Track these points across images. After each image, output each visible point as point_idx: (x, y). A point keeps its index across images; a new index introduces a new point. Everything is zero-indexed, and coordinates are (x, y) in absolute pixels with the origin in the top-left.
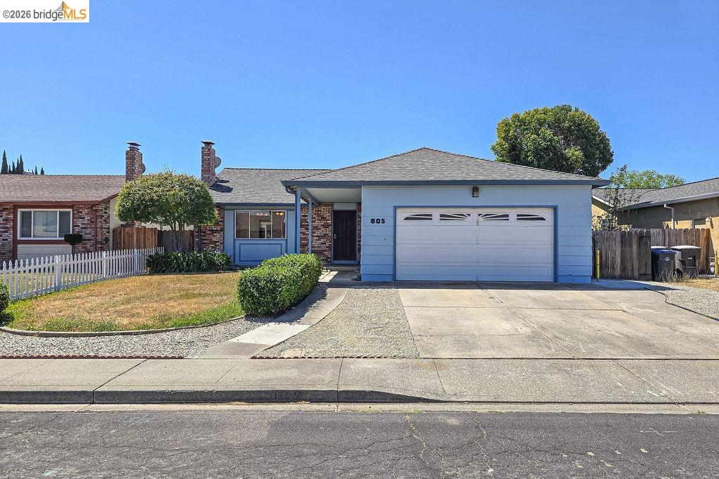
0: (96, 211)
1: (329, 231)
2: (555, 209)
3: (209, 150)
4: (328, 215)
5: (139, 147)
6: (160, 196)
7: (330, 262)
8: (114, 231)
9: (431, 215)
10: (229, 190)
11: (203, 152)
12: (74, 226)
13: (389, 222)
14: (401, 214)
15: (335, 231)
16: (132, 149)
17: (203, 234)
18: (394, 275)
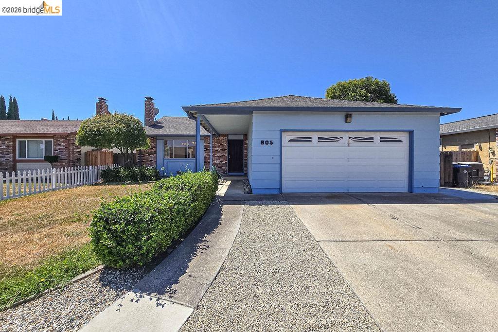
0: (69, 140)
1: (225, 153)
2: (411, 133)
3: (149, 102)
4: (225, 142)
5: (106, 101)
6: (105, 128)
7: (226, 173)
8: (86, 154)
9: (311, 138)
10: (162, 127)
11: (145, 104)
12: (54, 150)
13: (276, 143)
14: (287, 137)
15: (229, 153)
16: (100, 102)
17: (142, 155)
18: (280, 189)
